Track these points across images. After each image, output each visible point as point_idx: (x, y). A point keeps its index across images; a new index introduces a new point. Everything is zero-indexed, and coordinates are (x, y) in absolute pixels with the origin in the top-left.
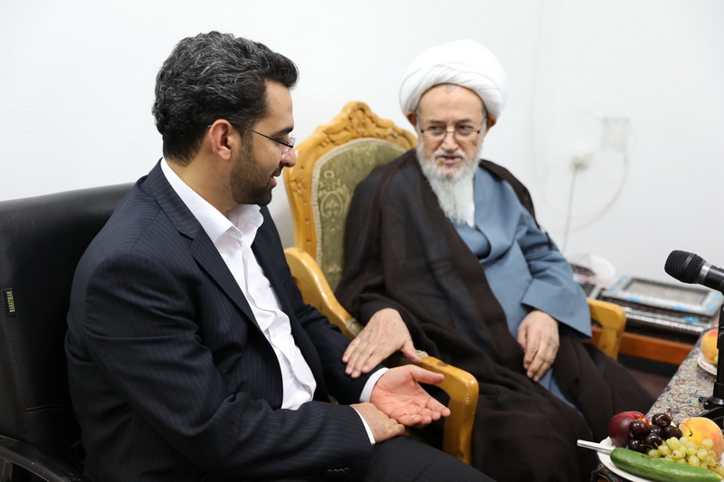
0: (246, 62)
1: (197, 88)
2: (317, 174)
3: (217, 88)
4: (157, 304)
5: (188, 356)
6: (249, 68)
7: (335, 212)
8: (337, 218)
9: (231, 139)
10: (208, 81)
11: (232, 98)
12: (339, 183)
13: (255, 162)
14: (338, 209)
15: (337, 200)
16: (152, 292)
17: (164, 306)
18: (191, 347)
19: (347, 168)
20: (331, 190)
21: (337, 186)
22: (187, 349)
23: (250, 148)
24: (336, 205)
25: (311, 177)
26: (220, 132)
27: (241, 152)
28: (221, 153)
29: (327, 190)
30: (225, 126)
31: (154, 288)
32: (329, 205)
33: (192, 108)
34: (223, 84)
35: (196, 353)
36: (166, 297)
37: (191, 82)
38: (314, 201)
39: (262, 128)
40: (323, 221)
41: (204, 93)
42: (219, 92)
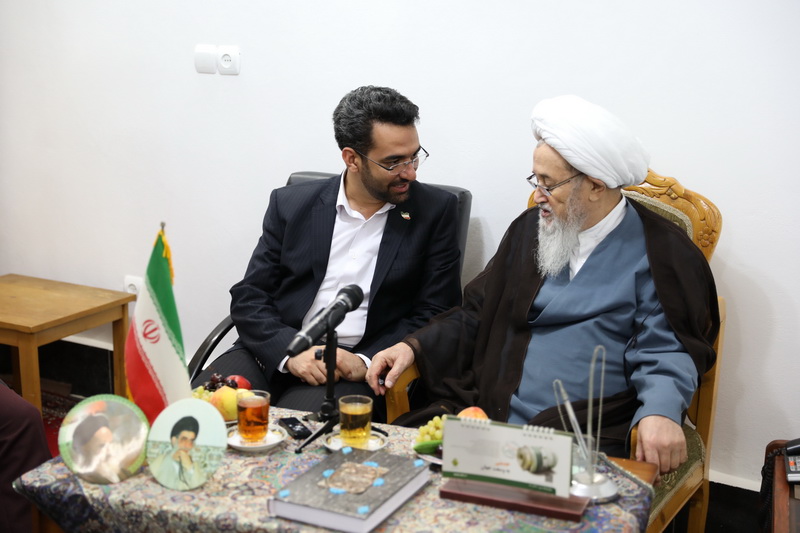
0: (356, 112)
3: (343, 128)
6: (358, 116)
9: (356, 160)
11: (350, 135)
26: (348, 155)
27: (363, 169)
28: (350, 168)
30: (351, 152)
34: (344, 125)
39: (373, 155)
42: (343, 130)
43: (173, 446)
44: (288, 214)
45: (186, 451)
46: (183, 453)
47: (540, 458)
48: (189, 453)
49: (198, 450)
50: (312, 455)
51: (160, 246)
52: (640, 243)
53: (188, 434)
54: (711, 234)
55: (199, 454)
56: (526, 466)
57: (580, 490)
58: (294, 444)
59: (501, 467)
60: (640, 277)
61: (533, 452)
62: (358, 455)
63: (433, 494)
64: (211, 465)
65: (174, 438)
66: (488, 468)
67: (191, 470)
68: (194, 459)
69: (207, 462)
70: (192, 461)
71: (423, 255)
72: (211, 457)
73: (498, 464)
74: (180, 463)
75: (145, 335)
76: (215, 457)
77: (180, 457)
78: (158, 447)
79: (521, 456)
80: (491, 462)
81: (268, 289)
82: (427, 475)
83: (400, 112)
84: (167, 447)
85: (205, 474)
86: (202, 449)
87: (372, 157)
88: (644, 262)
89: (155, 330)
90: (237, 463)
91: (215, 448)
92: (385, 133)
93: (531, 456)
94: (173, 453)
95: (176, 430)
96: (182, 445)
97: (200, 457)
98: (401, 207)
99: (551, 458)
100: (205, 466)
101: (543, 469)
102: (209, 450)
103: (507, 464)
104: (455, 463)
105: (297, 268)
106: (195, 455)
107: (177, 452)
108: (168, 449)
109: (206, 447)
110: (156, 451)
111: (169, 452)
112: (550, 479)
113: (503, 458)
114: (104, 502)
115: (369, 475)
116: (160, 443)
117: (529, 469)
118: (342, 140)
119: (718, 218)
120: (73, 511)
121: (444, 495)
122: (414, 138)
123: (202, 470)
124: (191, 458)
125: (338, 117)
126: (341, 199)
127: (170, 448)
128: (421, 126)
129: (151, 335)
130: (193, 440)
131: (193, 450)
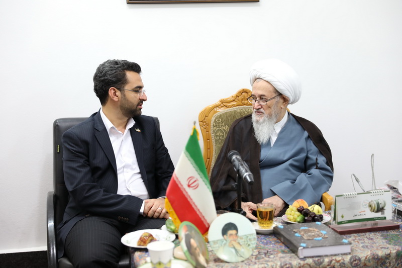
0: (116, 66)
1: (102, 78)
2: (213, 119)
3: (108, 77)
4: (73, 148)
5: (78, 167)
6: (117, 68)
7: (221, 137)
8: (222, 140)
9: (117, 94)
10: (105, 75)
11: (114, 79)
12: (223, 124)
13: (128, 100)
14: (223, 136)
15: (222, 131)
16: (72, 145)
17: (75, 149)
18: (81, 164)
19: (229, 118)
20: (219, 127)
21: (222, 126)
22: (79, 164)
23: (124, 95)
24: (221, 134)
25: (211, 121)
26: (113, 91)
27: (122, 97)
28: (114, 99)
29: (217, 127)
30: (114, 90)
31: (73, 144)
32: (218, 134)
33: (103, 86)
34: (110, 75)
35: (83, 166)
36: (77, 147)
37: (100, 77)
38: (211, 131)
39: (127, 87)
40: (216, 141)
41: (104, 80)
42: (109, 78)
43: (226, 240)
45: (235, 241)
46: (234, 243)
47: (378, 204)
48: (237, 241)
49: (241, 238)
53: (233, 232)
55: (243, 240)
56: (372, 210)
59: (361, 213)
61: (375, 203)
64: (252, 244)
65: (225, 236)
66: (356, 216)
67: (242, 250)
68: (241, 244)
69: (249, 243)
70: (241, 245)
72: (250, 240)
73: (360, 212)
74: (234, 248)
75: (189, 186)
76: (252, 239)
77: (232, 245)
78: (217, 243)
79: (370, 206)
80: (357, 212)
84: (223, 241)
85: (251, 250)
86: (244, 237)
89: (195, 181)
91: (250, 235)
93: (374, 205)
94: (227, 244)
95: (225, 232)
96: (231, 238)
97: (244, 241)
99: (383, 203)
100: (249, 245)
101: (380, 209)
102: (247, 237)
103: (365, 211)
104: (342, 217)
106: (241, 241)
107: (230, 242)
108: (224, 243)
109: (245, 235)
110: (217, 245)
111: (225, 244)
112: (383, 213)
113: (363, 209)
116: (218, 241)
117: (374, 211)
123: (248, 248)
124: (239, 243)
127: (225, 242)
129: (192, 185)
130: (237, 234)
131: (239, 239)
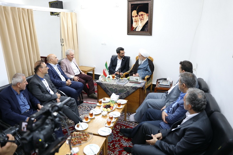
44: (113, 60)
50: (118, 80)
51: (106, 63)
52: (148, 62)
54: (153, 61)
57: (140, 82)
58: (117, 79)
59: (134, 80)
60: (148, 65)
62: (122, 79)
63: (129, 82)
71: (126, 63)
75: (105, 70)
81: (112, 67)
82: (128, 81)
83: (122, 49)
87: (120, 54)
88: (148, 64)
90: (113, 80)
92: (121, 51)
93: (136, 79)
95: (108, 78)
98: (123, 58)
101: (137, 80)
104: (130, 80)
105: (114, 65)
114: (103, 83)
115: (124, 81)
118: (117, 53)
119: (153, 59)
120: (100, 84)
121: (130, 82)
122: (124, 51)
125: (117, 50)
126: (118, 58)
128: (125, 50)
130: (110, 78)
